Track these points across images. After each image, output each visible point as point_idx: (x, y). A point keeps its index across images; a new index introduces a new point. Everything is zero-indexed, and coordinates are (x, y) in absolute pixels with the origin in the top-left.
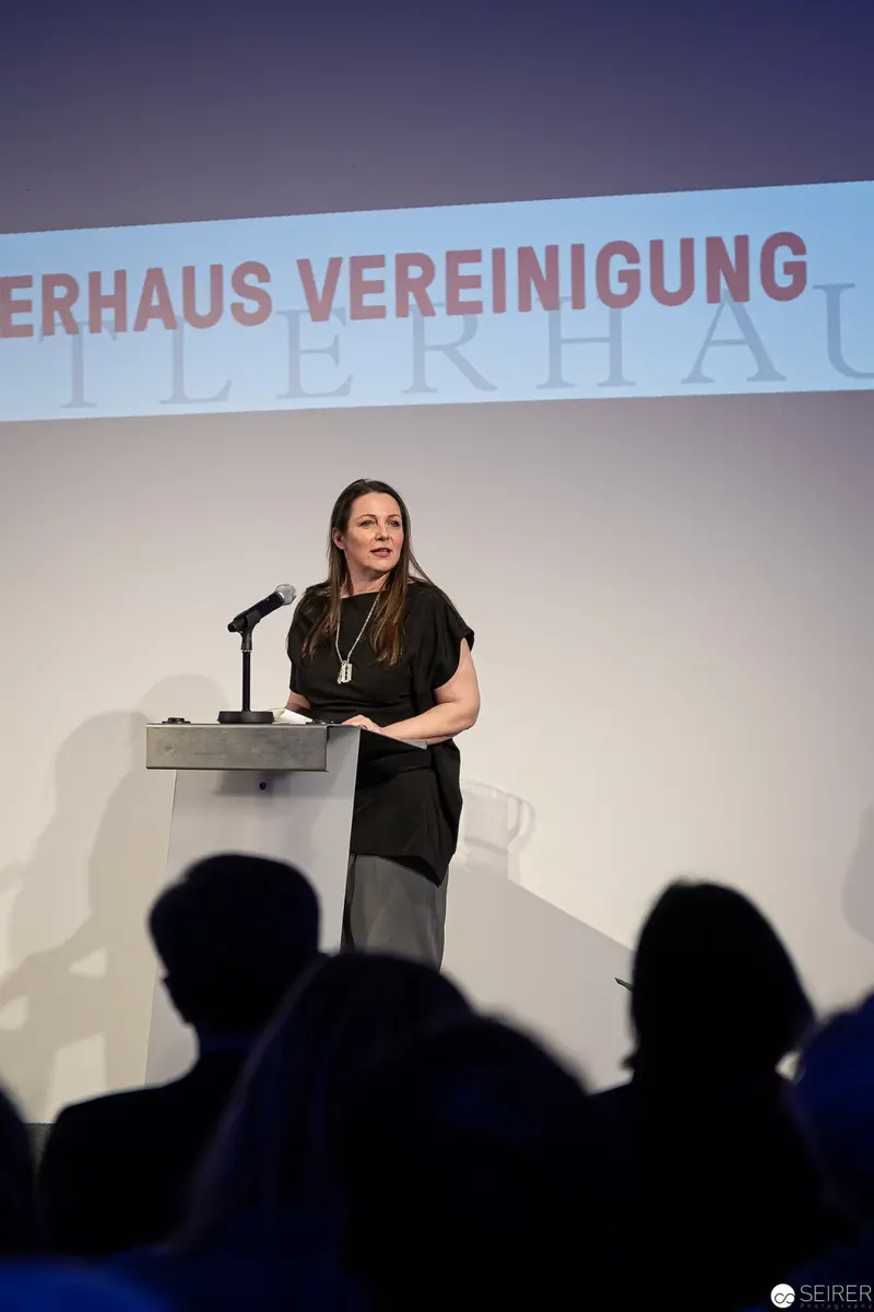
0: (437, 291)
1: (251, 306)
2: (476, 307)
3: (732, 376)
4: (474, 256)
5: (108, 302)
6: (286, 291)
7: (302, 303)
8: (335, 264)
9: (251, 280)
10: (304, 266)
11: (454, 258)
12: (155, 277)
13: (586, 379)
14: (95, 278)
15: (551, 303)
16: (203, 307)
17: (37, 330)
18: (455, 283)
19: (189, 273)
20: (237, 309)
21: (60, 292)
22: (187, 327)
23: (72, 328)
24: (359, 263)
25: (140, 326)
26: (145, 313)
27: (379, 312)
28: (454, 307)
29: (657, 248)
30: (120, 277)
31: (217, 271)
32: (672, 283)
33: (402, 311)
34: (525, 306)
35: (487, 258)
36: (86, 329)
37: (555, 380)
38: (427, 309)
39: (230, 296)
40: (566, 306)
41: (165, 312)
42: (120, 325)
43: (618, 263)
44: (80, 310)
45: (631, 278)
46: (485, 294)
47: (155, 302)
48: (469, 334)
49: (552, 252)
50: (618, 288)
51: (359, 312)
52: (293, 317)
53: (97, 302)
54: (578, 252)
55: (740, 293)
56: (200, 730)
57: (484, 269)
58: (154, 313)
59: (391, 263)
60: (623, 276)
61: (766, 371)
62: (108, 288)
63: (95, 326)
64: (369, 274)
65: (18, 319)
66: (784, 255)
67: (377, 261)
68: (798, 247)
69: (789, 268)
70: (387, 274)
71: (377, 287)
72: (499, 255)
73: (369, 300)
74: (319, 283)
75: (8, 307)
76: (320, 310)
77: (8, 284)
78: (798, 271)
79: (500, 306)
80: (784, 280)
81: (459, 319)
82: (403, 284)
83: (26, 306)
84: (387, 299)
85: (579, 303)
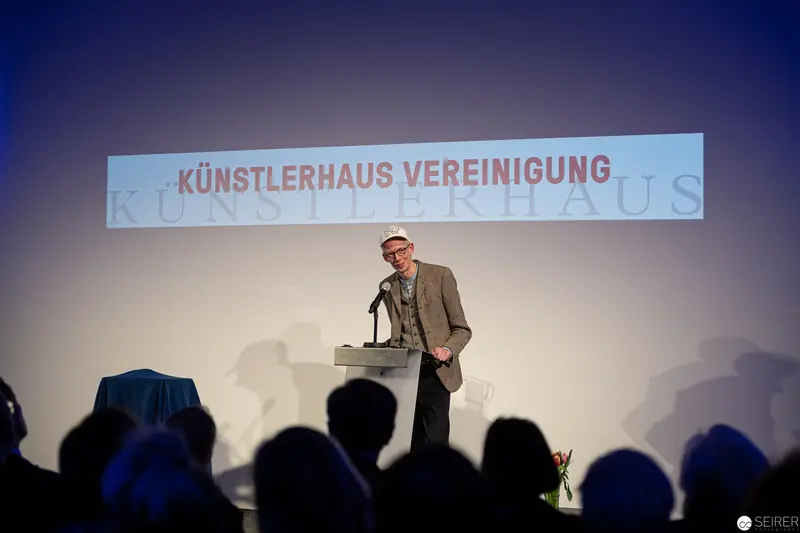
0: (460, 176)
1: (385, 180)
2: (475, 183)
3: (578, 213)
4: (475, 162)
5: (326, 177)
6: (399, 174)
7: (405, 179)
8: (419, 164)
9: (385, 169)
10: (406, 165)
11: (467, 163)
12: (346, 167)
13: (520, 213)
14: (321, 167)
15: (506, 181)
16: (365, 180)
17: (297, 187)
18: (467, 172)
19: (359, 166)
20: (379, 181)
21: (307, 172)
22: (358, 189)
23: (312, 187)
24: (429, 164)
25: (339, 187)
26: (342, 182)
27: (436, 184)
28: (467, 182)
29: (549, 160)
30: (332, 167)
31: (371, 166)
32: (555, 174)
33: (446, 183)
34: (495, 182)
35: (480, 163)
36: (317, 188)
37: (507, 213)
38: (456, 183)
39: (376, 175)
40: (512, 183)
41: (349, 182)
42: (331, 186)
43: (533, 166)
44: (315, 180)
45: (539, 172)
46: (479, 177)
47: (346, 177)
48: (472, 194)
49: (507, 161)
50: (533, 176)
51: (428, 183)
52: (401, 185)
53: (322, 177)
54: (517, 161)
55: (583, 179)
56: (356, 350)
57: (479, 167)
58: (345, 182)
59: (441, 163)
60: (535, 171)
61: (593, 211)
62: (326, 171)
63: (321, 186)
64: (432, 168)
65: (290, 183)
66: (600, 164)
67: (436, 163)
68: (607, 161)
69: (603, 170)
70: (440, 168)
71: (436, 173)
72: (485, 162)
73: (432, 178)
74: (412, 171)
75: (286, 178)
76: (412, 182)
77: (286, 169)
78: (606, 171)
79: (485, 182)
80: (600, 175)
81: (468, 187)
82: (446, 172)
83: (293, 178)
84: (440, 178)
85: (517, 181)
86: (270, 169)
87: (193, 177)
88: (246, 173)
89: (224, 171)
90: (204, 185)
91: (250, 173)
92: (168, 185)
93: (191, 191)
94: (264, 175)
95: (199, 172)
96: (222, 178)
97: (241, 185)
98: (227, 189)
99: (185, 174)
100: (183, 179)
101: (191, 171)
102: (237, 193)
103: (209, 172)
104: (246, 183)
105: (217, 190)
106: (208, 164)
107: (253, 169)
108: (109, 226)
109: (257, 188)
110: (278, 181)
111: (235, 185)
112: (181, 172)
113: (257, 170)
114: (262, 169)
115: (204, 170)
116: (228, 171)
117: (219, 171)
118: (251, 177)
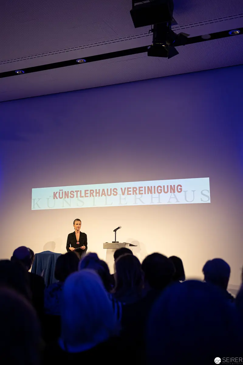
0: (137, 192)
1: (115, 193)
2: (142, 194)
3: (173, 202)
4: (142, 187)
5: (98, 193)
6: (119, 191)
7: (121, 193)
8: (125, 188)
9: (115, 190)
10: (121, 189)
11: (140, 188)
12: (103, 190)
13: (156, 202)
14: (96, 190)
15: (151, 193)
16: (109, 194)
17: (89, 196)
18: (140, 191)
19: (108, 189)
20: (113, 194)
21: (92, 192)
22: (107, 196)
23: (93, 196)
24: (128, 188)
25: (102, 196)
26: (102, 194)
27: (130, 194)
28: (140, 193)
29: (164, 186)
30: (99, 190)
31: (111, 189)
32: (166, 190)
33: (133, 194)
34: (148, 193)
35: (144, 188)
36: (95, 196)
37: (152, 202)
38: (136, 194)
39: (112, 192)
40: (153, 193)
41: (105, 194)
42: (99, 196)
43: (159, 188)
44: (94, 194)
45: (161, 190)
46: (143, 192)
47: (103, 193)
48: (141, 197)
49: (151, 187)
50: (159, 191)
51: (128, 194)
52: (120, 195)
53: (96, 193)
54: (154, 187)
55: (174, 192)
56: (110, 244)
57: (143, 189)
58: (103, 194)
59: (132, 188)
60: (160, 190)
61: (178, 201)
62: (98, 191)
63: (96, 196)
64: (129, 190)
65: (87, 195)
66: (179, 187)
67: (130, 188)
68: (181, 186)
69: (180, 189)
70: (132, 190)
71: (130, 191)
72: (145, 187)
73: (129, 193)
74: (123, 191)
75: (85, 194)
76: (123, 194)
77: (86, 191)
78: (181, 189)
79: (145, 193)
80: (179, 190)
81: (140, 195)
82: (134, 191)
83: (88, 193)
84: (132, 193)
85: (155, 193)
86: (81, 191)
87: (58, 194)
88: (74, 192)
89: (67, 192)
90: (61, 196)
91: (75, 192)
92: (50, 196)
93: (57, 198)
94: (79, 193)
95: (59, 192)
96: (66, 194)
97: (72, 196)
98: (68, 197)
99: (55, 193)
100: (55, 195)
101: (57, 192)
102: (71, 199)
103: (62, 192)
104: (74, 195)
105: (65, 198)
106: (62, 190)
107: (76, 191)
108: (32, 209)
109: (77, 197)
110: (83, 194)
111: (70, 196)
112: (54, 193)
113: (77, 191)
114: (78, 191)
115: (61, 192)
116: (68, 192)
117: (65, 192)
118: (75, 194)
